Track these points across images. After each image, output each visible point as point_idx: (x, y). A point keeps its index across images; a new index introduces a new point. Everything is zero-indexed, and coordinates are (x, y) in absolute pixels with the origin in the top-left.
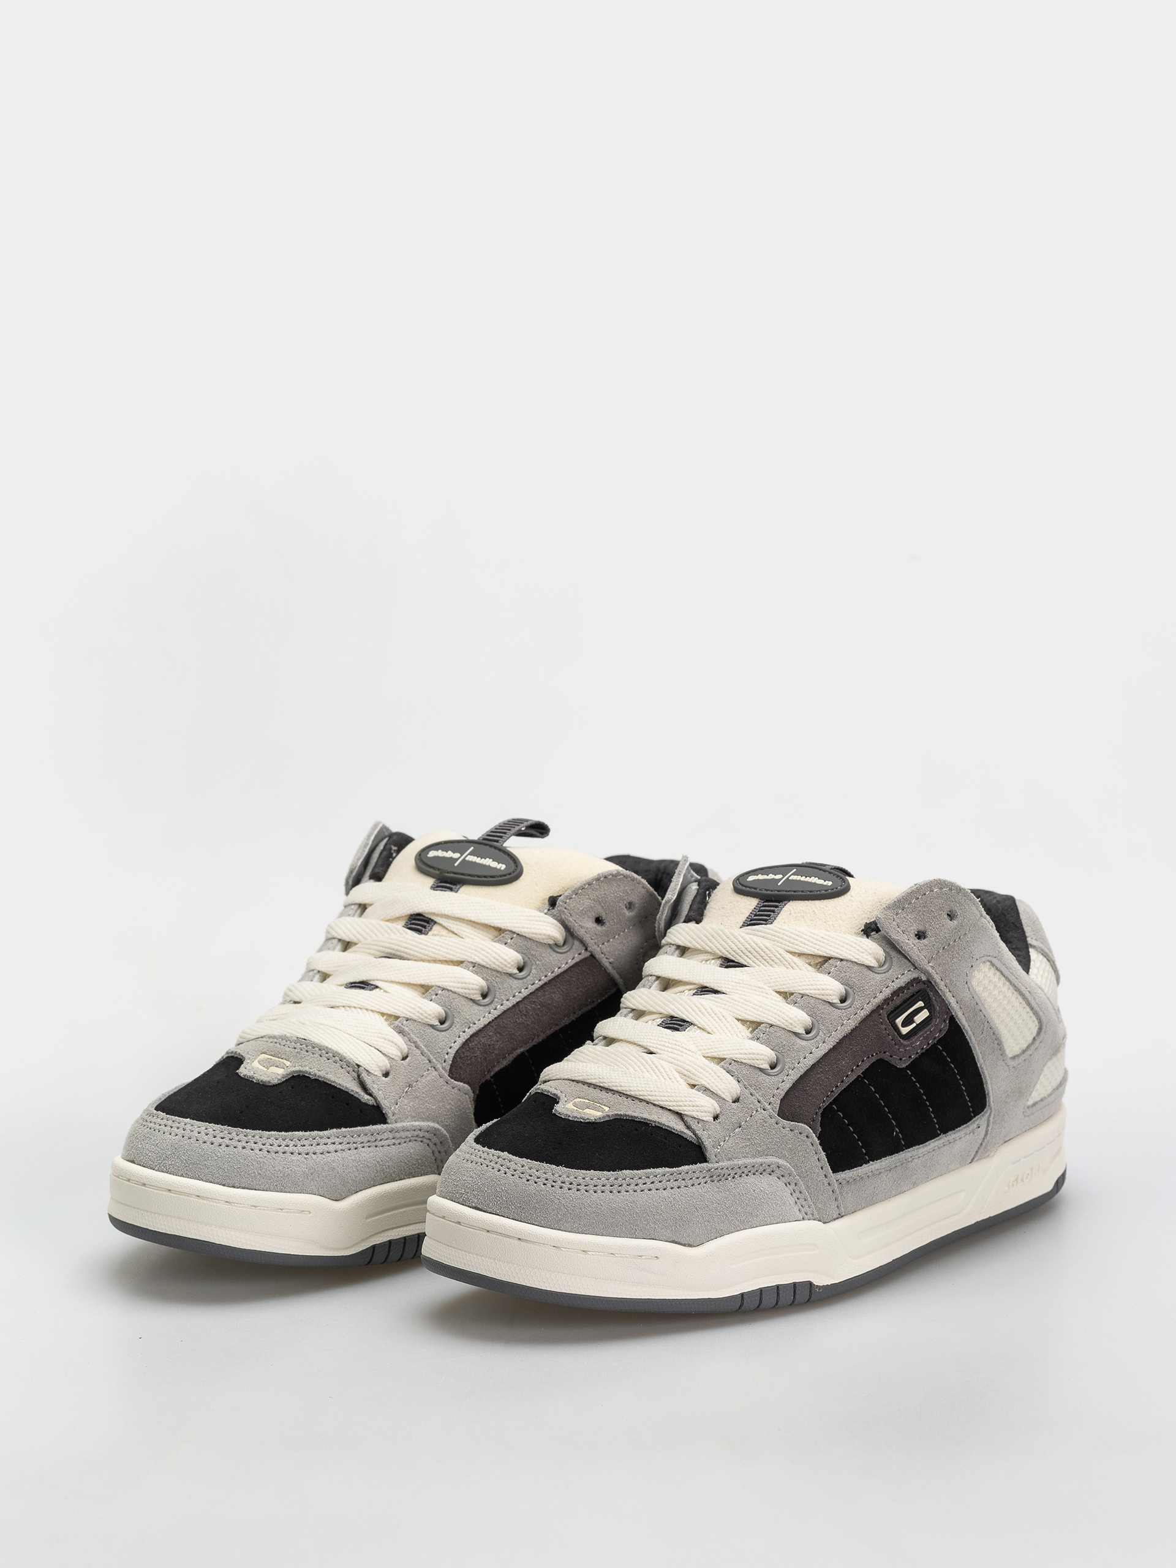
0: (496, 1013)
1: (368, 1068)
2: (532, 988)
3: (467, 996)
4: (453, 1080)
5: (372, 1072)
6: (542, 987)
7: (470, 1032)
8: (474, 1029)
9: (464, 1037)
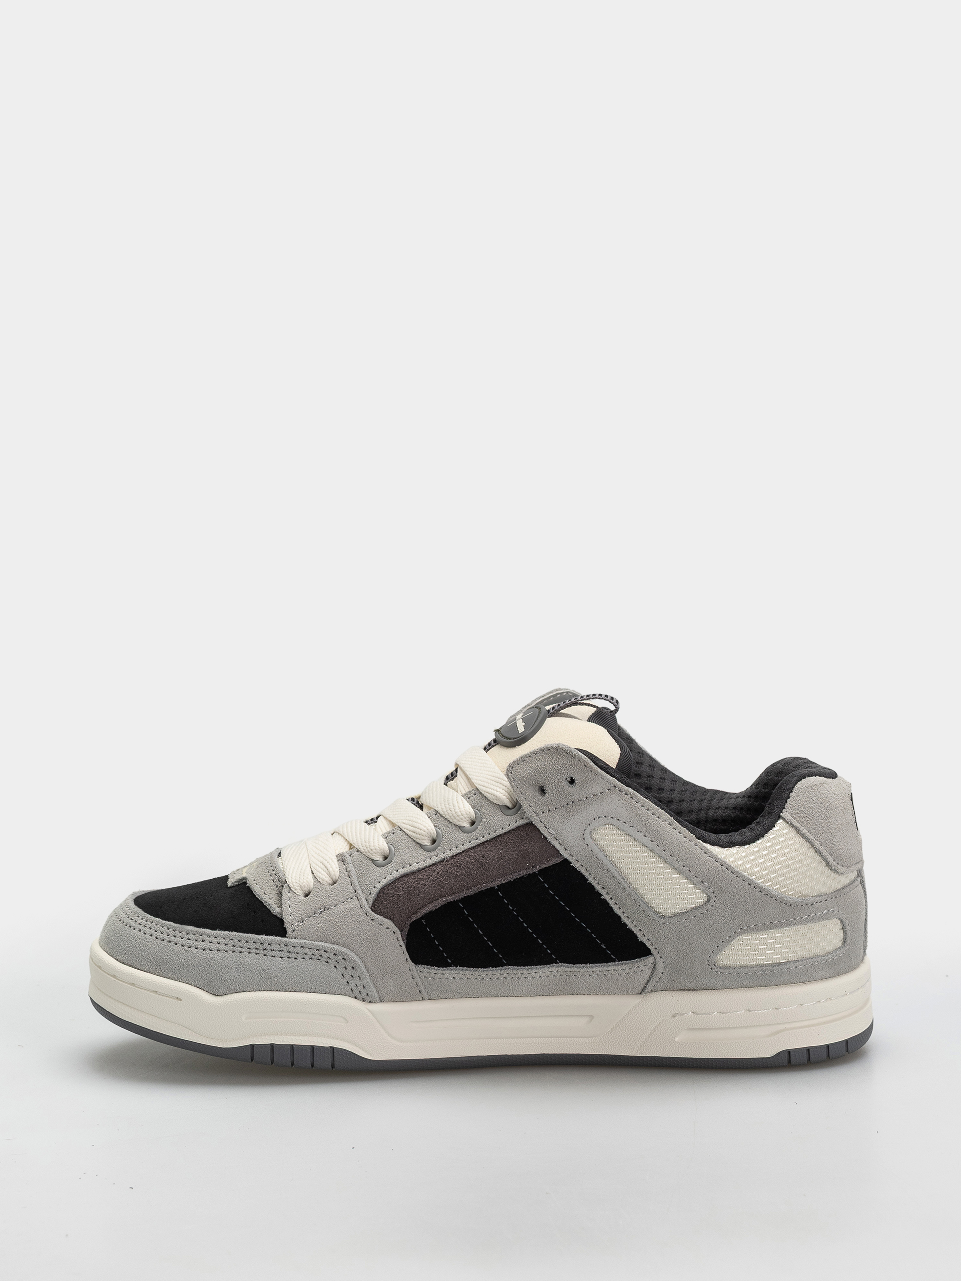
0: (435, 859)
1: (291, 885)
2: (475, 843)
3: (415, 839)
4: (373, 913)
5: (293, 889)
6: (483, 843)
7: (402, 871)
8: (408, 869)
9: (396, 875)
